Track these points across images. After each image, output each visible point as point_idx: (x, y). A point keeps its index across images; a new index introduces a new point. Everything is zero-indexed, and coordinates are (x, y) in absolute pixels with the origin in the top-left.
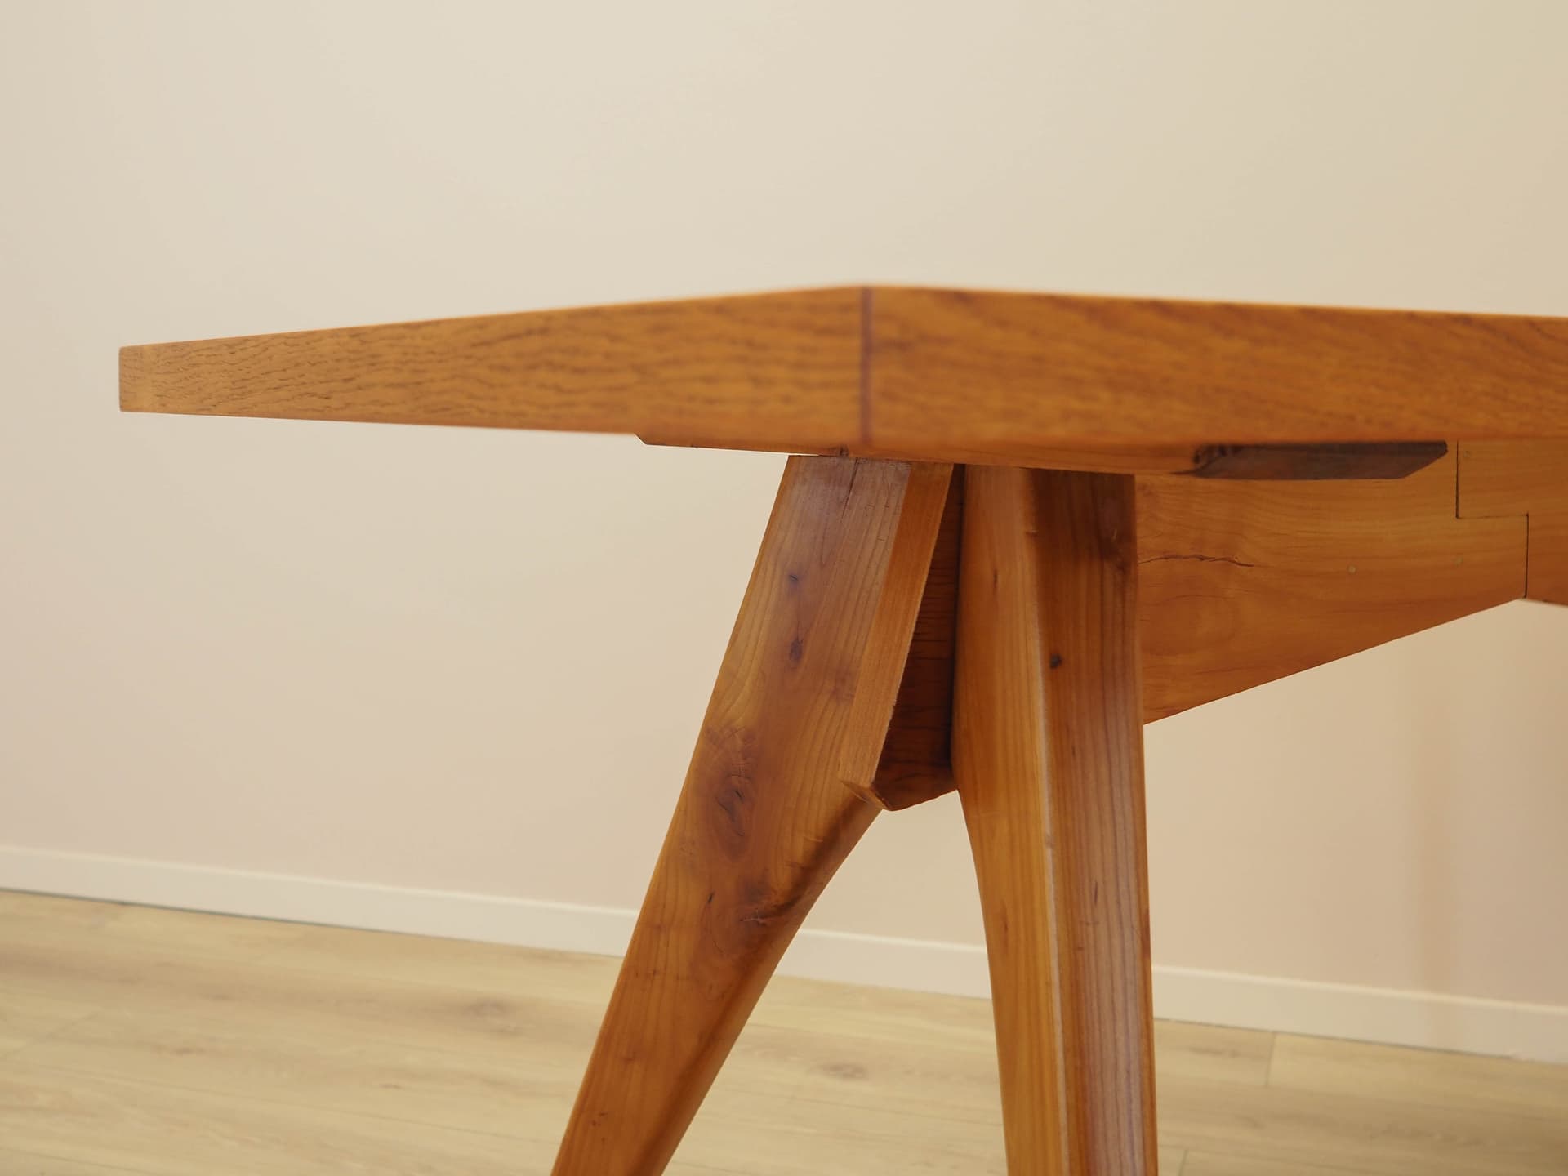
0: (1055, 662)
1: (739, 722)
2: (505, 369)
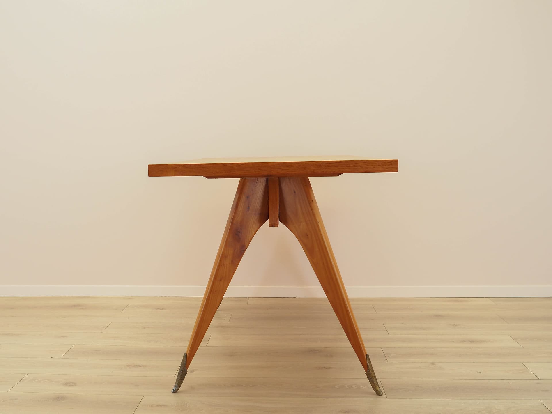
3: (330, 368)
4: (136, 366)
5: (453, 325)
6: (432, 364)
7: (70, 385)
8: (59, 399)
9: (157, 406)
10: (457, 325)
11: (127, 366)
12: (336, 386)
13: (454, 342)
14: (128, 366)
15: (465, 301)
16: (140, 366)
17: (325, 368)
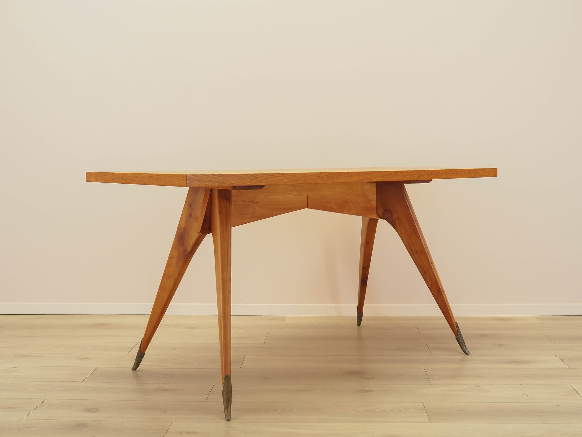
0: (220, 213)
1: (183, 226)
2: (154, 179)
3: (371, 391)
4: (164, 390)
5: (498, 345)
6: (477, 386)
7: (92, 411)
8: (80, 426)
9: (187, 433)
10: (502, 345)
11: (155, 390)
12: (378, 411)
13: (499, 362)
15: (511, 320)
16: (168, 390)
17: (365, 391)
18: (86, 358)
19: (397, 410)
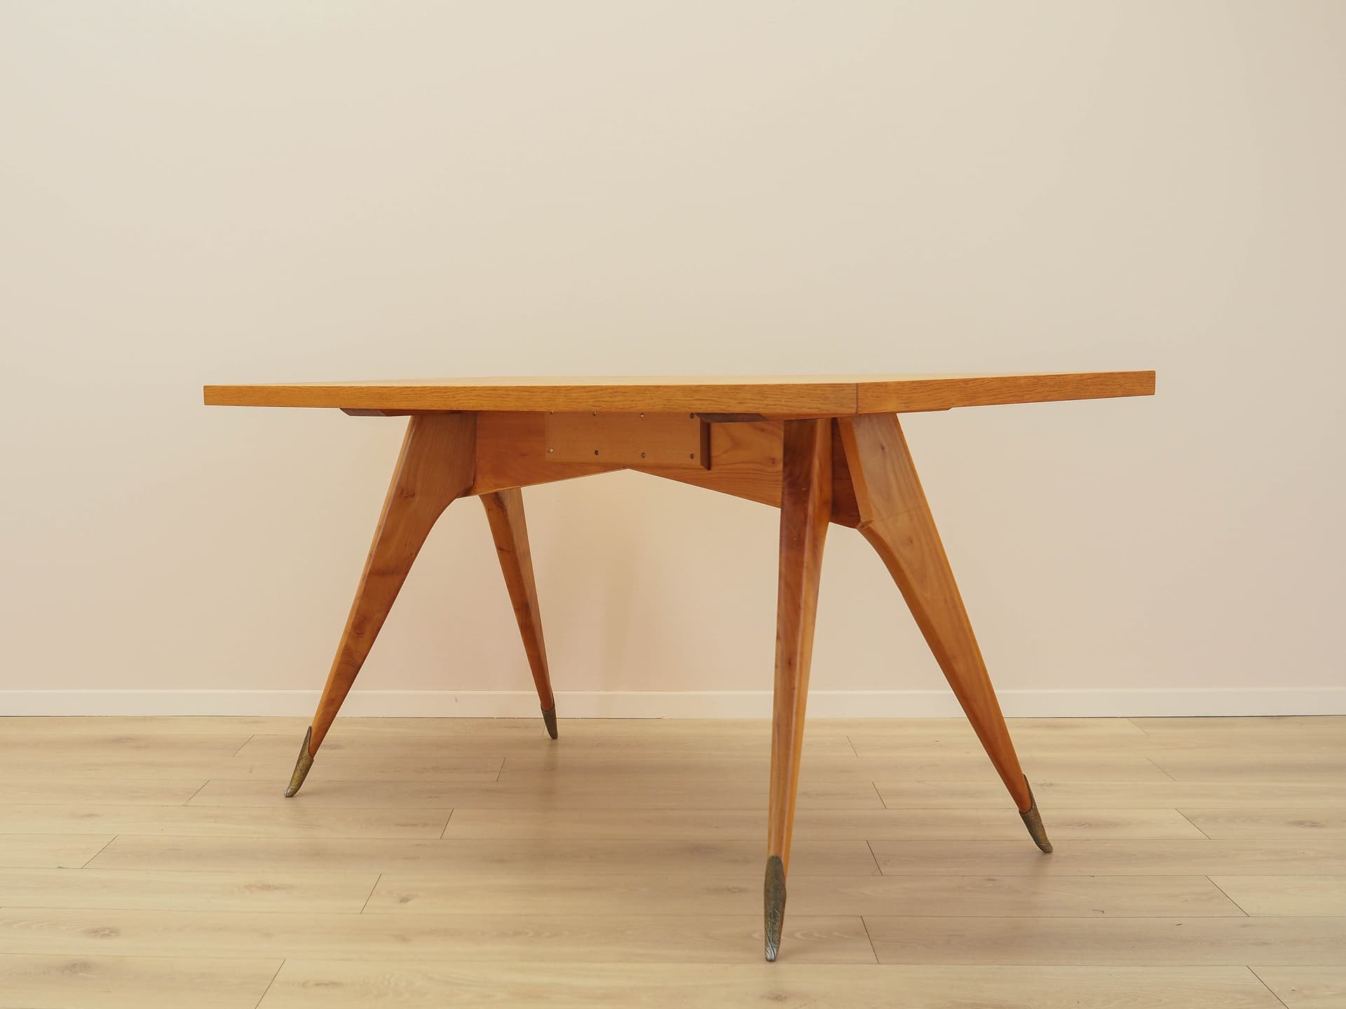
4: (267, 887)
6: (989, 880)
7: (103, 935)
8: (76, 968)
9: (317, 985)
10: (1051, 785)
11: (246, 887)
14: (249, 887)
15: (1071, 726)
16: (276, 888)
17: (729, 890)
18: (89, 816)
19: (802, 935)
